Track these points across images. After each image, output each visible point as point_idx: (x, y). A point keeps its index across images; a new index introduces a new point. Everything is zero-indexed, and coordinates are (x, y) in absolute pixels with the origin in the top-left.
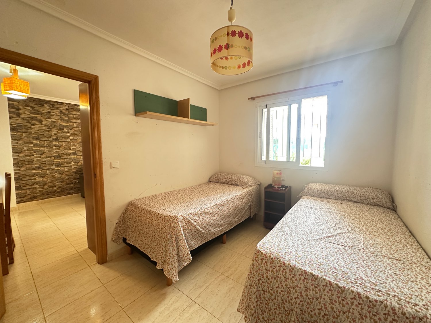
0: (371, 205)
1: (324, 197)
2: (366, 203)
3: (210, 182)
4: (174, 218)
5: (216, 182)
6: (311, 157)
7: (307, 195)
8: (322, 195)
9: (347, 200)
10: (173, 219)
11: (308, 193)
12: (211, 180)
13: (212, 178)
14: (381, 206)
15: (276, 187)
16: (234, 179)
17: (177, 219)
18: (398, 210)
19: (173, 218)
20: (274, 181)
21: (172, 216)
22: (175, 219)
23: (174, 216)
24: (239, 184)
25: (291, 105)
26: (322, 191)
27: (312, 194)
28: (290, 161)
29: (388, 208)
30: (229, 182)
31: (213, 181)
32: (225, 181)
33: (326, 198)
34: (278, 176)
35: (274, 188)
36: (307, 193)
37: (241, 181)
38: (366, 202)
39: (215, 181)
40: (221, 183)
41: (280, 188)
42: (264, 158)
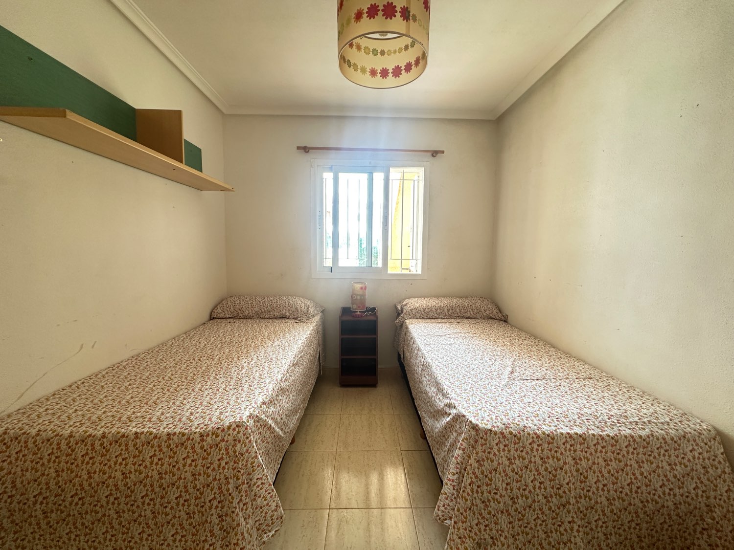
0: (484, 319)
1: (434, 317)
2: (479, 318)
3: (214, 318)
4: (237, 429)
5: (230, 318)
6: (401, 259)
7: (410, 318)
8: (431, 314)
9: (458, 317)
10: (235, 433)
11: (412, 315)
12: (216, 314)
13: (219, 310)
14: (494, 318)
15: (357, 312)
16: (275, 306)
17: (244, 429)
18: (509, 320)
19: (234, 430)
20: (353, 301)
21: (229, 428)
22: (238, 432)
23: (234, 426)
24: (288, 314)
25: (372, 173)
26: (429, 309)
27: (418, 315)
28: (373, 266)
29: (500, 320)
30: (264, 314)
31: (222, 315)
32: (254, 312)
33: (436, 318)
34: (361, 292)
35: (353, 314)
36: (409, 314)
37: (294, 309)
38: (479, 316)
39: (228, 316)
40: (245, 318)
41: (365, 312)
42: (328, 263)
